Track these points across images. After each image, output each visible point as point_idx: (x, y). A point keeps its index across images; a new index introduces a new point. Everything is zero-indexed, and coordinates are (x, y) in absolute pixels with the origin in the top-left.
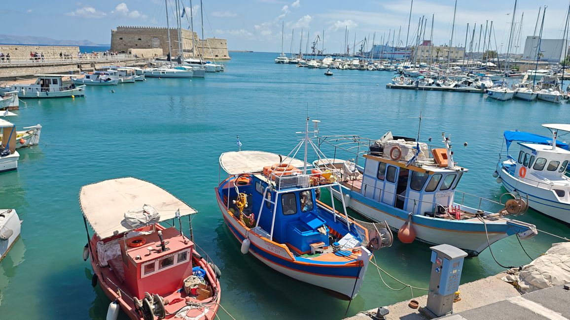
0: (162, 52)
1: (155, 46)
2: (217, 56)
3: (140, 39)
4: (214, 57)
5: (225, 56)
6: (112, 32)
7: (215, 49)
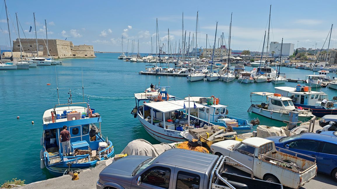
0: (43, 54)
1: (40, 50)
2: (86, 55)
3: (31, 46)
4: (85, 56)
5: (92, 55)
6: (13, 42)
7: (85, 52)
